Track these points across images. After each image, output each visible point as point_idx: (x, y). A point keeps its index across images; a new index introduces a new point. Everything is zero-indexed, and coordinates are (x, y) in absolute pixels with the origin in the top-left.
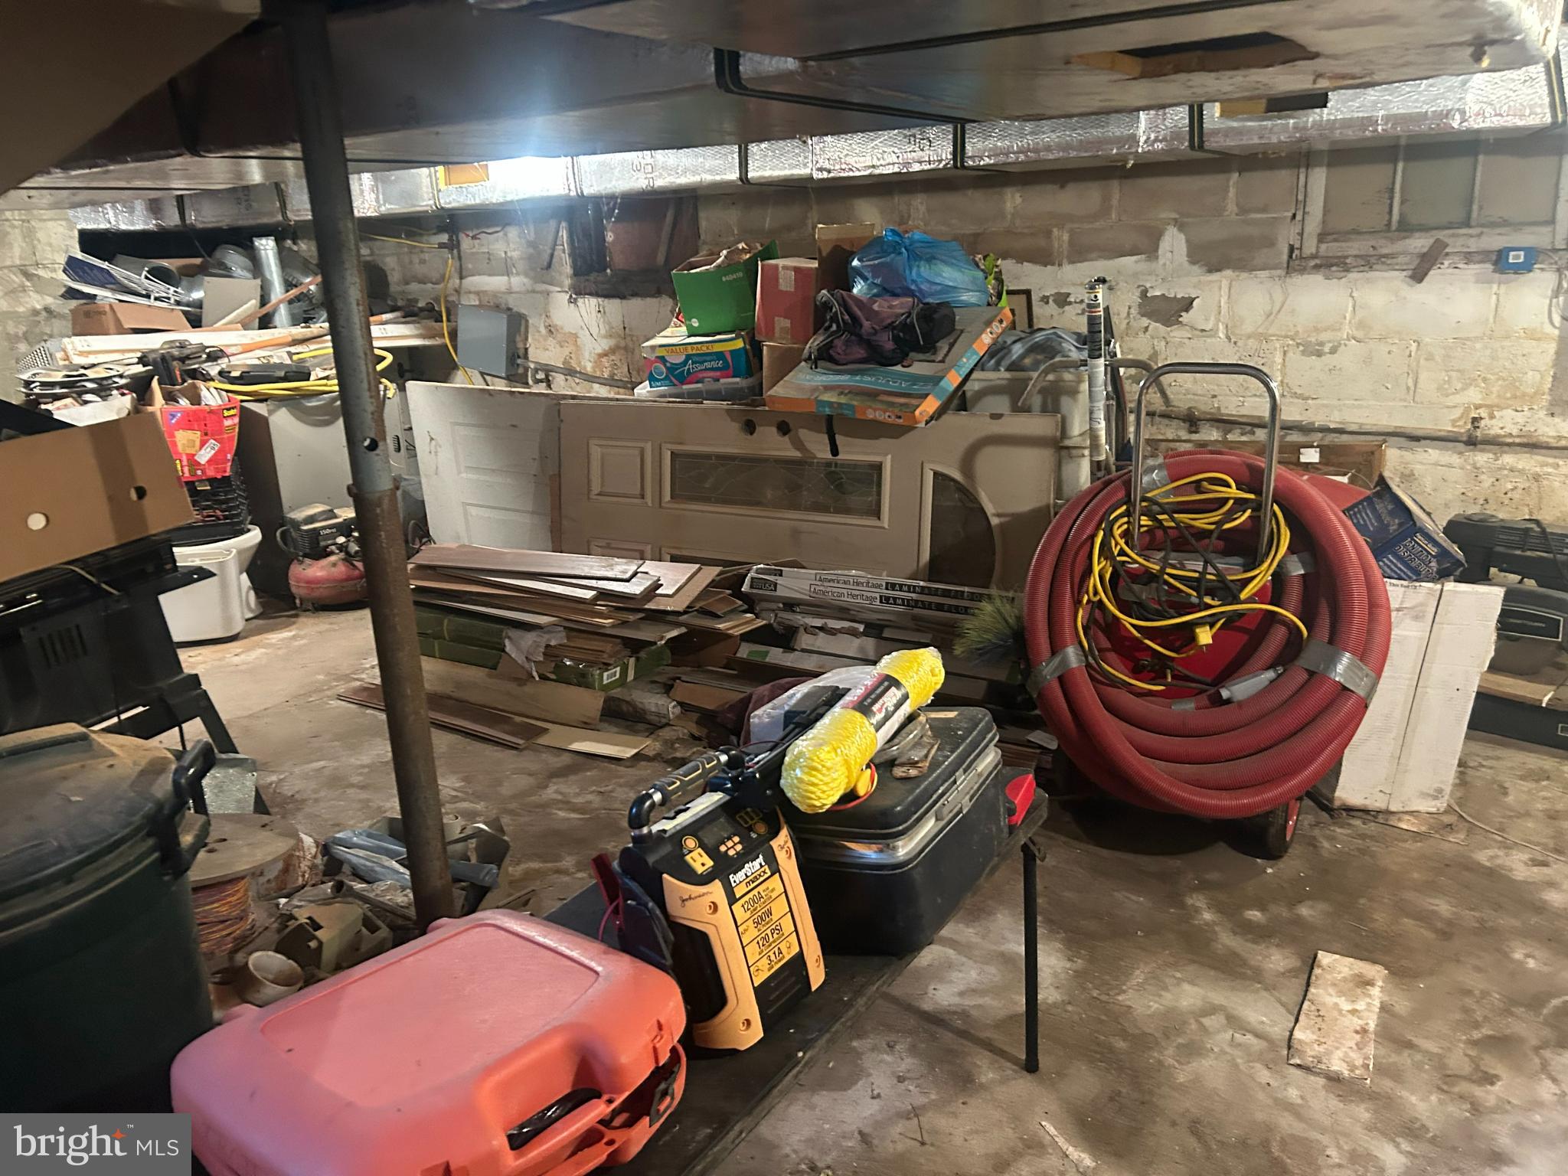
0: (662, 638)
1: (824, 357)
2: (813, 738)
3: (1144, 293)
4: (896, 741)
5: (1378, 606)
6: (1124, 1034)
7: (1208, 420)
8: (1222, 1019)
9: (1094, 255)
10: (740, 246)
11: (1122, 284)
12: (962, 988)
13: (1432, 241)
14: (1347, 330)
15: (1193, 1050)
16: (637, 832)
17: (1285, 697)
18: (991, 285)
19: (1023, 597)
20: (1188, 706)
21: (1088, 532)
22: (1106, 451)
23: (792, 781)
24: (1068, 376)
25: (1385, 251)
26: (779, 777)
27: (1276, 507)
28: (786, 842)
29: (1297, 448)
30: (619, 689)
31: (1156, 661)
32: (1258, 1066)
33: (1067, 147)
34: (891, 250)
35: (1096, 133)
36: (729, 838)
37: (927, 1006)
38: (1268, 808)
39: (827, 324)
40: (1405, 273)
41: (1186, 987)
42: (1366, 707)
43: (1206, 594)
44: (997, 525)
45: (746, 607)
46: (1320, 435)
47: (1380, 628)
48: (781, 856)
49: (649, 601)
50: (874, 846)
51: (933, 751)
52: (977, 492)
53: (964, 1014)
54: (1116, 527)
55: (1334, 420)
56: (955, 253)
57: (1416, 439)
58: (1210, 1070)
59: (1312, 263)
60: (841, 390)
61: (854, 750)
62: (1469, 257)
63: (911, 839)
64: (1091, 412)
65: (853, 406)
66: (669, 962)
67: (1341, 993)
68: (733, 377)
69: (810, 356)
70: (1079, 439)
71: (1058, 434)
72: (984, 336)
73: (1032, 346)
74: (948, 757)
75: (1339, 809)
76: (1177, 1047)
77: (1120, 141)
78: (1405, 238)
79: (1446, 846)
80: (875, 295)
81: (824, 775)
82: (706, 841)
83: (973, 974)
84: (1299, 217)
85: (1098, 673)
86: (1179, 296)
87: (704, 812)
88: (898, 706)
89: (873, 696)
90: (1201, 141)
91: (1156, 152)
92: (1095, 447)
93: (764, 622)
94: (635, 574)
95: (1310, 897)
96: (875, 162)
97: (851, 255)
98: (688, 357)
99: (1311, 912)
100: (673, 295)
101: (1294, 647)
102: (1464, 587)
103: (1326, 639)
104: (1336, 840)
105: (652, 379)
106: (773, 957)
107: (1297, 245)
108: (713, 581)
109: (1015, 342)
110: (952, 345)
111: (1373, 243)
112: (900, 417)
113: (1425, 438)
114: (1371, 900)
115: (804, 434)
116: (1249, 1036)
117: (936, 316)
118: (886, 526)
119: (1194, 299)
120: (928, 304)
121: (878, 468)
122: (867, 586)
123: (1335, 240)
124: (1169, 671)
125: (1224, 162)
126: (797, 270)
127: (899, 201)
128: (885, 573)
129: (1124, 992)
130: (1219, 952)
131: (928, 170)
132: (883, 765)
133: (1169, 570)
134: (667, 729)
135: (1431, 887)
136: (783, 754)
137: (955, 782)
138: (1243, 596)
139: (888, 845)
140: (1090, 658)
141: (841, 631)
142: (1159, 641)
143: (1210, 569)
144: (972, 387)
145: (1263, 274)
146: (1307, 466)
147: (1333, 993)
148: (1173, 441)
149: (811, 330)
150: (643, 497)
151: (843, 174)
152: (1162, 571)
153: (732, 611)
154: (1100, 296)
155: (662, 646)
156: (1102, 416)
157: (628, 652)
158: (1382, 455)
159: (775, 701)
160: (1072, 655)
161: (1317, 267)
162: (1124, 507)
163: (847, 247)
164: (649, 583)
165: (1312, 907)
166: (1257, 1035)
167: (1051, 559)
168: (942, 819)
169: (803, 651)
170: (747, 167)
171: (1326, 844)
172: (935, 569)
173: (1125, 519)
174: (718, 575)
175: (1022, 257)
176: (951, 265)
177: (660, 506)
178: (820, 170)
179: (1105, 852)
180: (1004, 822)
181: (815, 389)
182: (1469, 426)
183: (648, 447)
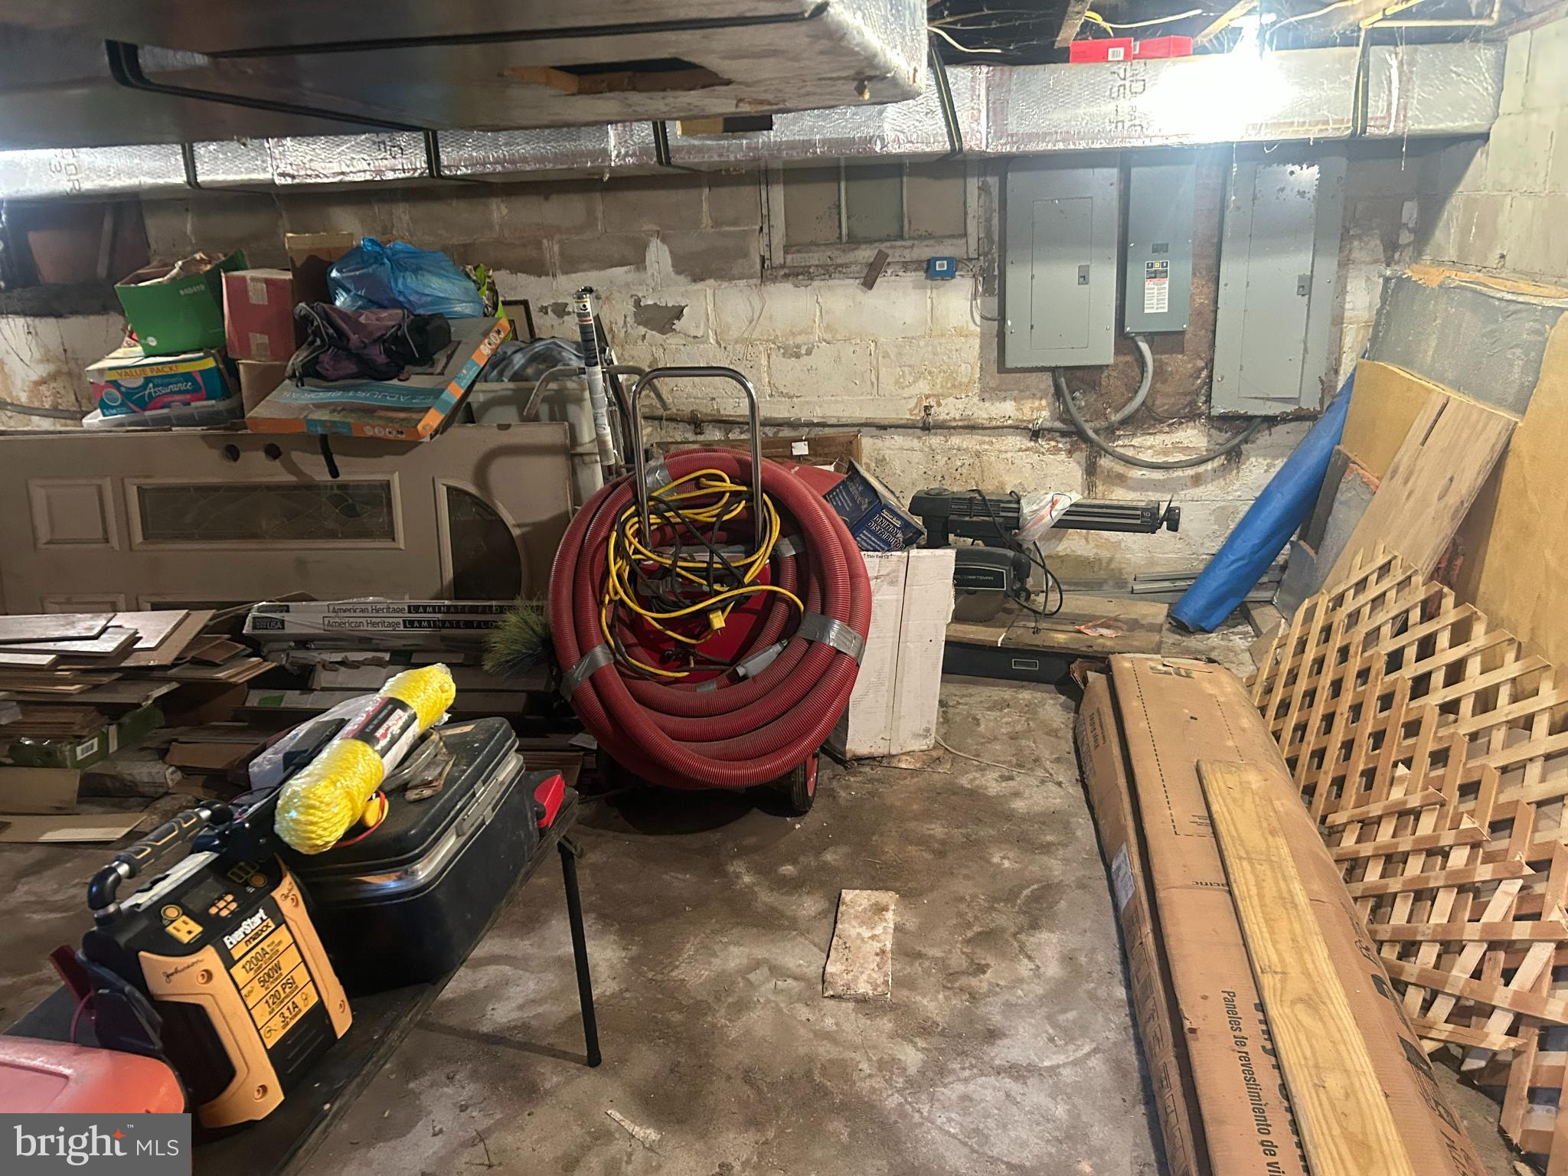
0: (147, 698)
1: (310, 373)
2: (308, 775)
3: (637, 303)
4: (407, 764)
5: (858, 576)
6: (679, 1007)
7: (710, 422)
8: (765, 970)
9: (585, 266)
10: (198, 256)
11: (616, 295)
12: (520, 1001)
13: (876, 251)
14: (818, 333)
15: (742, 1006)
16: (101, 912)
17: (791, 667)
18: (485, 295)
19: (548, 604)
20: (710, 687)
21: (602, 535)
22: (614, 456)
23: (289, 823)
24: (571, 385)
25: (839, 261)
26: (273, 823)
27: (765, 497)
28: (290, 890)
29: (788, 443)
30: (100, 763)
31: (679, 650)
32: (799, 1006)
33: (543, 159)
34: (372, 260)
35: (569, 146)
36: (221, 898)
37: (486, 1028)
38: (787, 769)
39: (310, 339)
40: (858, 281)
41: (732, 949)
42: (858, 666)
43: (716, 582)
44: (519, 536)
45: (250, 650)
46: (807, 429)
47: (861, 595)
48: (286, 906)
49: (126, 658)
50: (393, 876)
51: (448, 769)
52: (494, 504)
53: (524, 1027)
54: (628, 527)
55: (816, 414)
56: (443, 264)
57: (884, 428)
58: (758, 1021)
59: (782, 272)
60: (334, 408)
61: (356, 781)
62: (906, 266)
63: (431, 861)
64: (595, 419)
65: (348, 424)
66: (158, 1045)
67: (862, 923)
68: (206, 399)
69: (294, 373)
70: (588, 446)
71: (568, 441)
72: (482, 347)
73: (533, 355)
74: (465, 771)
75: (851, 760)
76: (728, 1007)
77: (593, 155)
78: (853, 250)
79: (936, 776)
80: (360, 307)
81: (323, 811)
82: (191, 906)
83: (532, 985)
84: (766, 230)
85: (626, 668)
86: (670, 305)
87: (188, 876)
88: (405, 728)
89: (375, 722)
90: (668, 158)
91: (628, 166)
92: (603, 451)
93: (274, 665)
94: (104, 629)
95: (833, 843)
96: (345, 169)
97: (329, 266)
98: (148, 380)
99: (834, 857)
100: (122, 313)
101: (794, 620)
102: (925, 552)
103: (819, 610)
104: (850, 788)
105: (105, 407)
106: (287, 1014)
107: (767, 256)
108: (206, 626)
109: (516, 352)
110: (450, 357)
111: (829, 253)
112: (402, 433)
113: (891, 427)
114: (881, 835)
115: (296, 456)
116: (789, 981)
117: (428, 328)
118: (403, 547)
119: (683, 308)
120: (419, 315)
121: (387, 486)
122: (388, 612)
123: (799, 251)
124: (691, 658)
125: (692, 178)
126: (269, 282)
127: (378, 210)
128: (407, 597)
129: (677, 967)
130: (759, 910)
131: (403, 179)
132: (393, 790)
133: (680, 564)
134: (168, 798)
135: (927, 815)
136: (277, 798)
137: (474, 795)
138: (747, 580)
139: (406, 872)
140: (618, 656)
141: (365, 663)
142: (680, 631)
143: (716, 559)
144: (477, 398)
145: (742, 283)
146: (800, 458)
147: (856, 925)
148: (681, 443)
149: (294, 347)
150: (107, 540)
151: (309, 181)
152: (674, 564)
153: (233, 657)
154: (588, 305)
155: (148, 708)
156: (606, 422)
157: (105, 719)
158: (859, 444)
159: (276, 746)
160: (601, 655)
161: (786, 276)
162: (634, 508)
163: (325, 258)
164: (124, 638)
165: (835, 852)
166: (795, 978)
167: (570, 564)
168: (464, 834)
169: (323, 689)
170: (195, 171)
171: (843, 794)
172: (460, 587)
173: (636, 519)
174: (211, 620)
175: (517, 268)
176: (440, 276)
177: (131, 549)
178: (283, 175)
179: (652, 839)
180: (532, 826)
181: (305, 407)
182: (923, 414)
183: (107, 485)
